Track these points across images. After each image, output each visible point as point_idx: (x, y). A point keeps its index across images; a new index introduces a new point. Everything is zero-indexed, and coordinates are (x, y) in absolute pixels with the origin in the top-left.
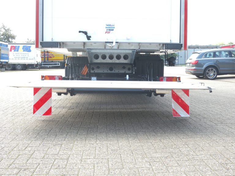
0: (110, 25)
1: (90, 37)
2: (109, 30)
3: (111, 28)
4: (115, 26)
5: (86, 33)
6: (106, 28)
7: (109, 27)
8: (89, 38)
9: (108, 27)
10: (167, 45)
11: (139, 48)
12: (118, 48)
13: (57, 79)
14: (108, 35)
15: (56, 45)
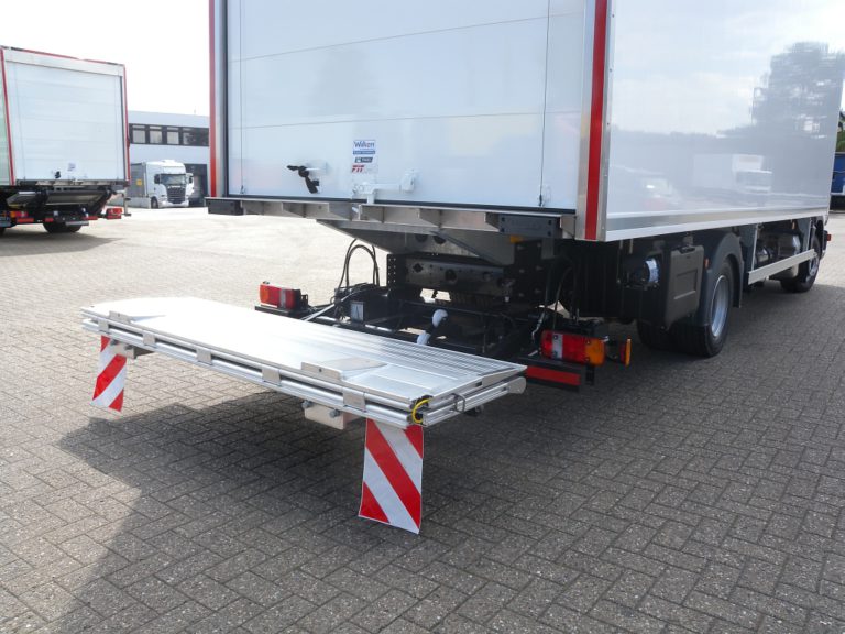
0: (364, 144)
1: (317, 183)
2: (361, 160)
3: (366, 153)
4: (376, 148)
5: (303, 172)
6: (355, 153)
7: (362, 149)
8: (312, 186)
9: (358, 149)
10: (503, 219)
11: (440, 225)
12: (383, 220)
13: (283, 300)
14: (358, 176)
15: (233, 208)
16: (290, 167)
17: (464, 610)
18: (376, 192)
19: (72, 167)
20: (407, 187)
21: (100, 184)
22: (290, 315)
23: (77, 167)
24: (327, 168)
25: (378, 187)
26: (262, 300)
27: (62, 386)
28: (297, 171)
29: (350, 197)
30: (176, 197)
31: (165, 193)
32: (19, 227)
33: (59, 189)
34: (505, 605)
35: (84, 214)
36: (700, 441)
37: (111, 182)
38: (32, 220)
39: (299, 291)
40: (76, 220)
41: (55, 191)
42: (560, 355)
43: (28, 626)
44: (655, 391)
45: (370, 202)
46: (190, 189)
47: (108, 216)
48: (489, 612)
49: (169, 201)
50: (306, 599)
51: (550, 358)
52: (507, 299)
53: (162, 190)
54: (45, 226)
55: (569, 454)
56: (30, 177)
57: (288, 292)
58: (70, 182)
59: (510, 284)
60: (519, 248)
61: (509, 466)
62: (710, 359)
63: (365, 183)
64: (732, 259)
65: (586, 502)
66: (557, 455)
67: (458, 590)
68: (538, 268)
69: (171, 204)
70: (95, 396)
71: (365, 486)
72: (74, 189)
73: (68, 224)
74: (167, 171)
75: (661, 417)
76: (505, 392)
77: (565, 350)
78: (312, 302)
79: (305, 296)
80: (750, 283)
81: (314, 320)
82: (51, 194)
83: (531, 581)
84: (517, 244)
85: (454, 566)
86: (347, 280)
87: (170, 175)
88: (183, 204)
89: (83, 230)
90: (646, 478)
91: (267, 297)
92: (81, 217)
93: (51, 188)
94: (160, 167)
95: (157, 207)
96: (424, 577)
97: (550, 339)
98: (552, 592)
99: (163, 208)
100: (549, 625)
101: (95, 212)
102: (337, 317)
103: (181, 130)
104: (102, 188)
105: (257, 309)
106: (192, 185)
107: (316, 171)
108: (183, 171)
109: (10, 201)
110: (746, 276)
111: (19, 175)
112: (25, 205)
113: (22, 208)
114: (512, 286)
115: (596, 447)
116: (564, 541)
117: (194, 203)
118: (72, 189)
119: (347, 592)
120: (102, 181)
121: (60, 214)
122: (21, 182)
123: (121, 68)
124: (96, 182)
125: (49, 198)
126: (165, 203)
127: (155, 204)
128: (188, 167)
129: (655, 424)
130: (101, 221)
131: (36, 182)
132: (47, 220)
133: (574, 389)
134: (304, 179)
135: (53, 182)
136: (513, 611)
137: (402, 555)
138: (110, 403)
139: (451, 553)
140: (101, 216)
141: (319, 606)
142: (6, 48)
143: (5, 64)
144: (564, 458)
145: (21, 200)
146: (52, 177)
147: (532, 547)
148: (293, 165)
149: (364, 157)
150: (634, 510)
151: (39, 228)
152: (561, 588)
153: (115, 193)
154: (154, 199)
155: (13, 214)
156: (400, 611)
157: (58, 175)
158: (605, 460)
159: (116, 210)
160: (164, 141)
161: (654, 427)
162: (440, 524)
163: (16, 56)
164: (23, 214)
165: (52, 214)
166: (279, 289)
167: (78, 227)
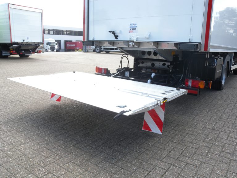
0: (133, 25)
1: (118, 36)
2: (132, 29)
3: (134, 27)
4: (137, 26)
5: (114, 33)
6: (130, 27)
7: (133, 26)
8: (116, 37)
9: (131, 26)
10: (180, 45)
11: (157, 48)
12: (139, 46)
13: (103, 71)
14: (131, 34)
15: (91, 44)
16: (110, 32)
17: (184, 154)
18: (137, 38)
19: (28, 38)
20: (148, 37)
21: (35, 43)
22: (106, 76)
23: (29, 39)
24: (121, 32)
25: (138, 37)
26: (96, 72)
27: (40, 95)
28: (112, 33)
29: (129, 40)
30: (52, 49)
31: (49, 48)
32: (13, 56)
33: (24, 45)
34: (195, 153)
35: (31, 52)
36: (229, 111)
37: (39, 43)
38: (16, 53)
39: (108, 69)
40: (29, 54)
41: (23, 45)
42: (191, 85)
43: (57, 158)
44: (210, 98)
45: (135, 41)
46: (56, 47)
47: (37, 52)
48: (191, 155)
49: (51, 50)
50: (136, 152)
51: (187, 86)
52: (171, 71)
53: (49, 47)
54: (20, 55)
55: (194, 114)
56: (16, 41)
57: (105, 69)
58: (27, 43)
59: (172, 66)
60: (174, 56)
61: (178, 117)
62: (222, 91)
63: (133, 36)
64: (228, 62)
65: (205, 126)
66: (191, 114)
67: (180, 149)
68: (178, 63)
69: (51, 51)
70: (51, 98)
71: (145, 121)
72: (28, 45)
73: (26, 55)
74: (50, 42)
75: (215, 105)
76: (183, 94)
77: (192, 84)
78: (111, 72)
79: (109, 70)
80: (231, 70)
81: (113, 77)
82: (22, 46)
83: (199, 147)
84: (173, 55)
85: (175, 142)
86: (121, 66)
87: (51, 43)
88: (55, 51)
89: (30, 57)
90: (218, 120)
91: (98, 71)
92: (30, 53)
93: (22, 44)
94: (48, 40)
95: (47, 52)
96: (168, 145)
97: (187, 82)
98: (207, 149)
99: (49, 52)
100: (210, 158)
101: (34, 52)
102: (120, 76)
103: (53, 30)
104: (36, 44)
105: (95, 74)
106: (57, 46)
107: (117, 33)
108: (54, 41)
109: (10, 48)
110: (231, 68)
111: (13, 41)
112: (14, 49)
113: (13, 50)
114: (172, 67)
115: (201, 112)
116: (204, 136)
117: (57, 51)
118: (27, 45)
119: (148, 150)
120: (36, 42)
121: (24, 52)
122: (14, 42)
123: (42, 11)
124: (34, 43)
125: (22, 47)
126: (49, 51)
127: (47, 51)
128: (56, 41)
129: (214, 106)
130: (36, 54)
131: (18, 42)
132: (21, 53)
133: (196, 95)
134: (114, 35)
135: (22, 42)
136: (198, 154)
137: (159, 140)
138: (56, 100)
139: (173, 139)
140: (35, 53)
141: (141, 154)
142: (10, 4)
143: (9, 8)
144: (193, 115)
145: (13, 48)
146: (22, 41)
147: (195, 137)
148: (110, 31)
149: (133, 28)
150: (220, 128)
151: (18, 56)
152: (209, 148)
153: (40, 46)
154: (46, 50)
155: (11, 52)
156: (166, 154)
157: (24, 40)
158: (205, 115)
159: (40, 51)
160: (49, 33)
161: (214, 107)
162: (166, 132)
163: (12, 6)
164: (14, 52)
165: (22, 52)
166: (102, 68)
167: (29, 56)
